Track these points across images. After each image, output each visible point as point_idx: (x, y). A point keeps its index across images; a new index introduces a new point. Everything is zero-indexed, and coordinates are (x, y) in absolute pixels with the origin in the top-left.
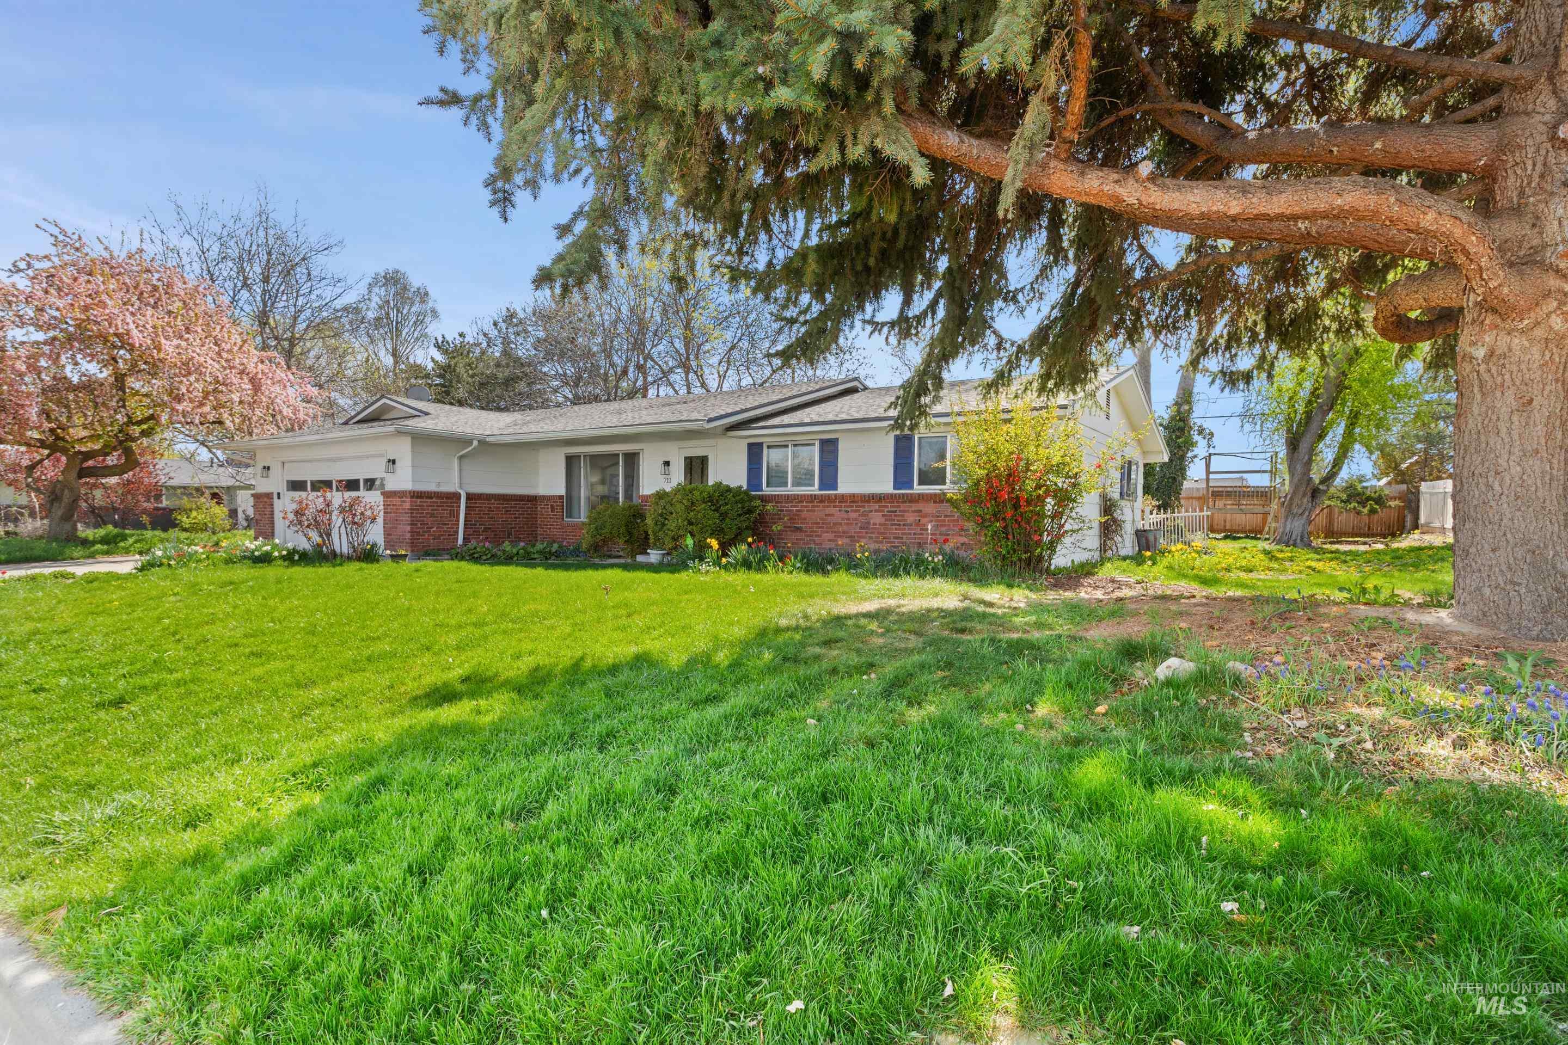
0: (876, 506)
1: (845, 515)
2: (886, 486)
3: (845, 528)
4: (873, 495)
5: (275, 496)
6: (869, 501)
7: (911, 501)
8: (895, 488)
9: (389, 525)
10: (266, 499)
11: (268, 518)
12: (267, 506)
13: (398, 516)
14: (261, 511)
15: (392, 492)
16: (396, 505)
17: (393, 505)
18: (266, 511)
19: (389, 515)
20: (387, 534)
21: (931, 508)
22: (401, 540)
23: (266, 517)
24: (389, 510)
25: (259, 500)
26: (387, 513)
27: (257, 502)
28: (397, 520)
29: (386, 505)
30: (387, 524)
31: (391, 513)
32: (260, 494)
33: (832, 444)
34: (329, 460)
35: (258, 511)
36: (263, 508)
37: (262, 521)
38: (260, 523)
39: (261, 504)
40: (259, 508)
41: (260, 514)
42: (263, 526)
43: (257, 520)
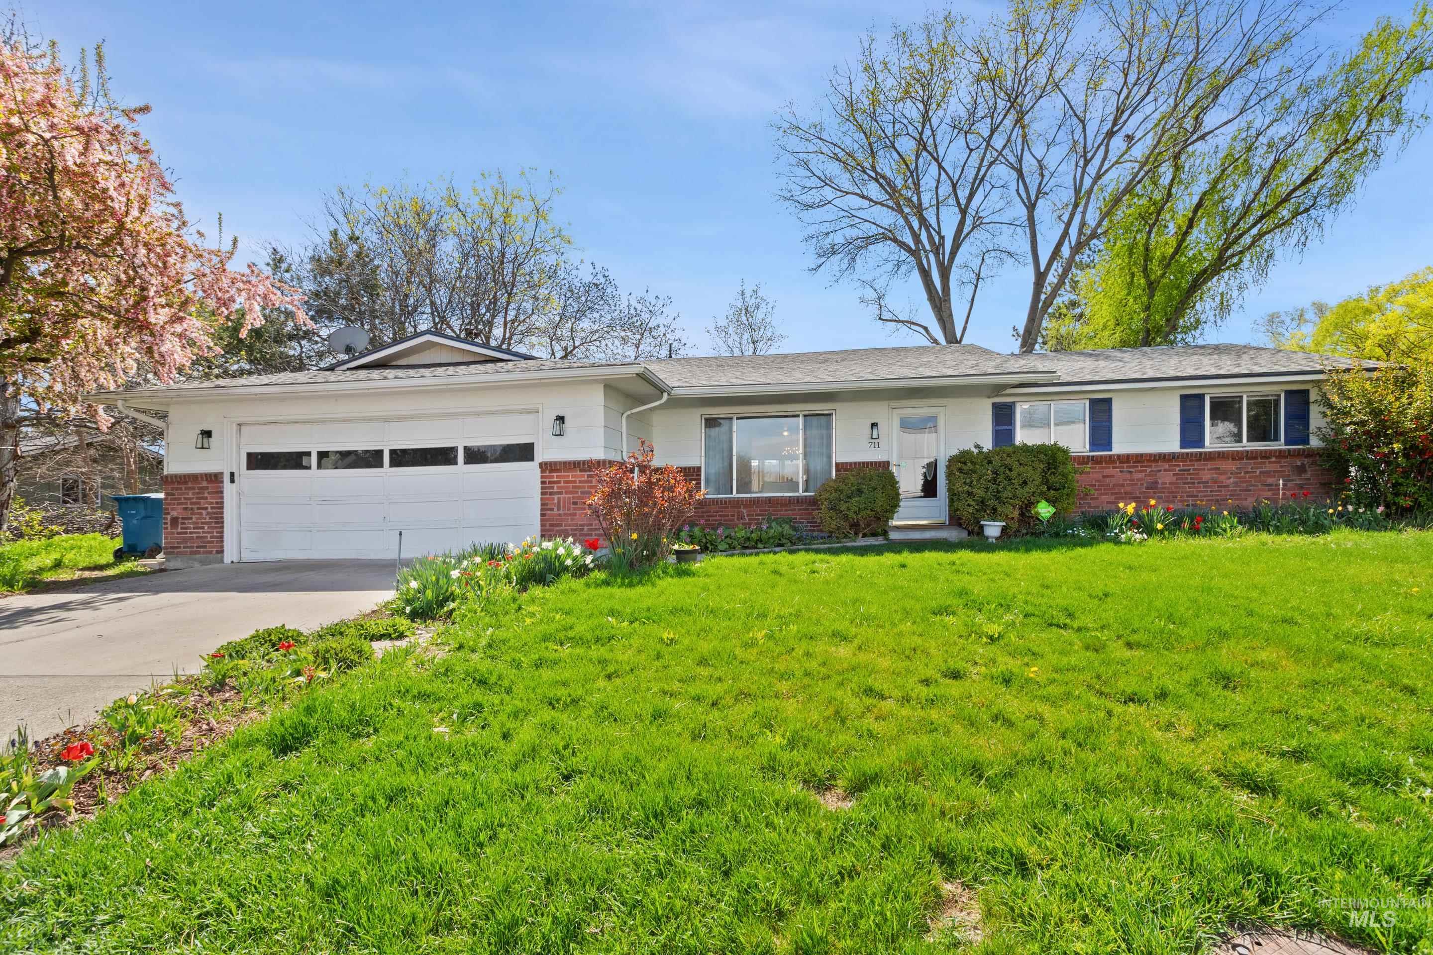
0: (1166, 466)
1: (1128, 476)
2: (1172, 444)
3: (1128, 489)
4: (1160, 454)
5: (227, 478)
6: (1156, 461)
7: (1206, 459)
8: (1182, 447)
9: (556, 511)
10: (205, 484)
11: (208, 513)
12: (206, 495)
13: (579, 498)
14: (192, 503)
15: (565, 463)
16: (575, 482)
17: (566, 482)
18: (203, 503)
19: (556, 497)
20: (551, 525)
21: (1230, 466)
22: (585, 532)
23: (204, 512)
24: (555, 490)
25: (183, 487)
26: (551, 494)
27: (177, 489)
28: (575, 503)
29: (550, 482)
30: (552, 510)
31: (561, 493)
32: (185, 476)
33: (1104, 404)
34: (370, 420)
35: (183, 504)
36: (197, 498)
37: (194, 520)
38: (184, 524)
39: (191, 492)
40: (185, 499)
41: (187, 509)
42: (194, 528)
43: (177, 519)
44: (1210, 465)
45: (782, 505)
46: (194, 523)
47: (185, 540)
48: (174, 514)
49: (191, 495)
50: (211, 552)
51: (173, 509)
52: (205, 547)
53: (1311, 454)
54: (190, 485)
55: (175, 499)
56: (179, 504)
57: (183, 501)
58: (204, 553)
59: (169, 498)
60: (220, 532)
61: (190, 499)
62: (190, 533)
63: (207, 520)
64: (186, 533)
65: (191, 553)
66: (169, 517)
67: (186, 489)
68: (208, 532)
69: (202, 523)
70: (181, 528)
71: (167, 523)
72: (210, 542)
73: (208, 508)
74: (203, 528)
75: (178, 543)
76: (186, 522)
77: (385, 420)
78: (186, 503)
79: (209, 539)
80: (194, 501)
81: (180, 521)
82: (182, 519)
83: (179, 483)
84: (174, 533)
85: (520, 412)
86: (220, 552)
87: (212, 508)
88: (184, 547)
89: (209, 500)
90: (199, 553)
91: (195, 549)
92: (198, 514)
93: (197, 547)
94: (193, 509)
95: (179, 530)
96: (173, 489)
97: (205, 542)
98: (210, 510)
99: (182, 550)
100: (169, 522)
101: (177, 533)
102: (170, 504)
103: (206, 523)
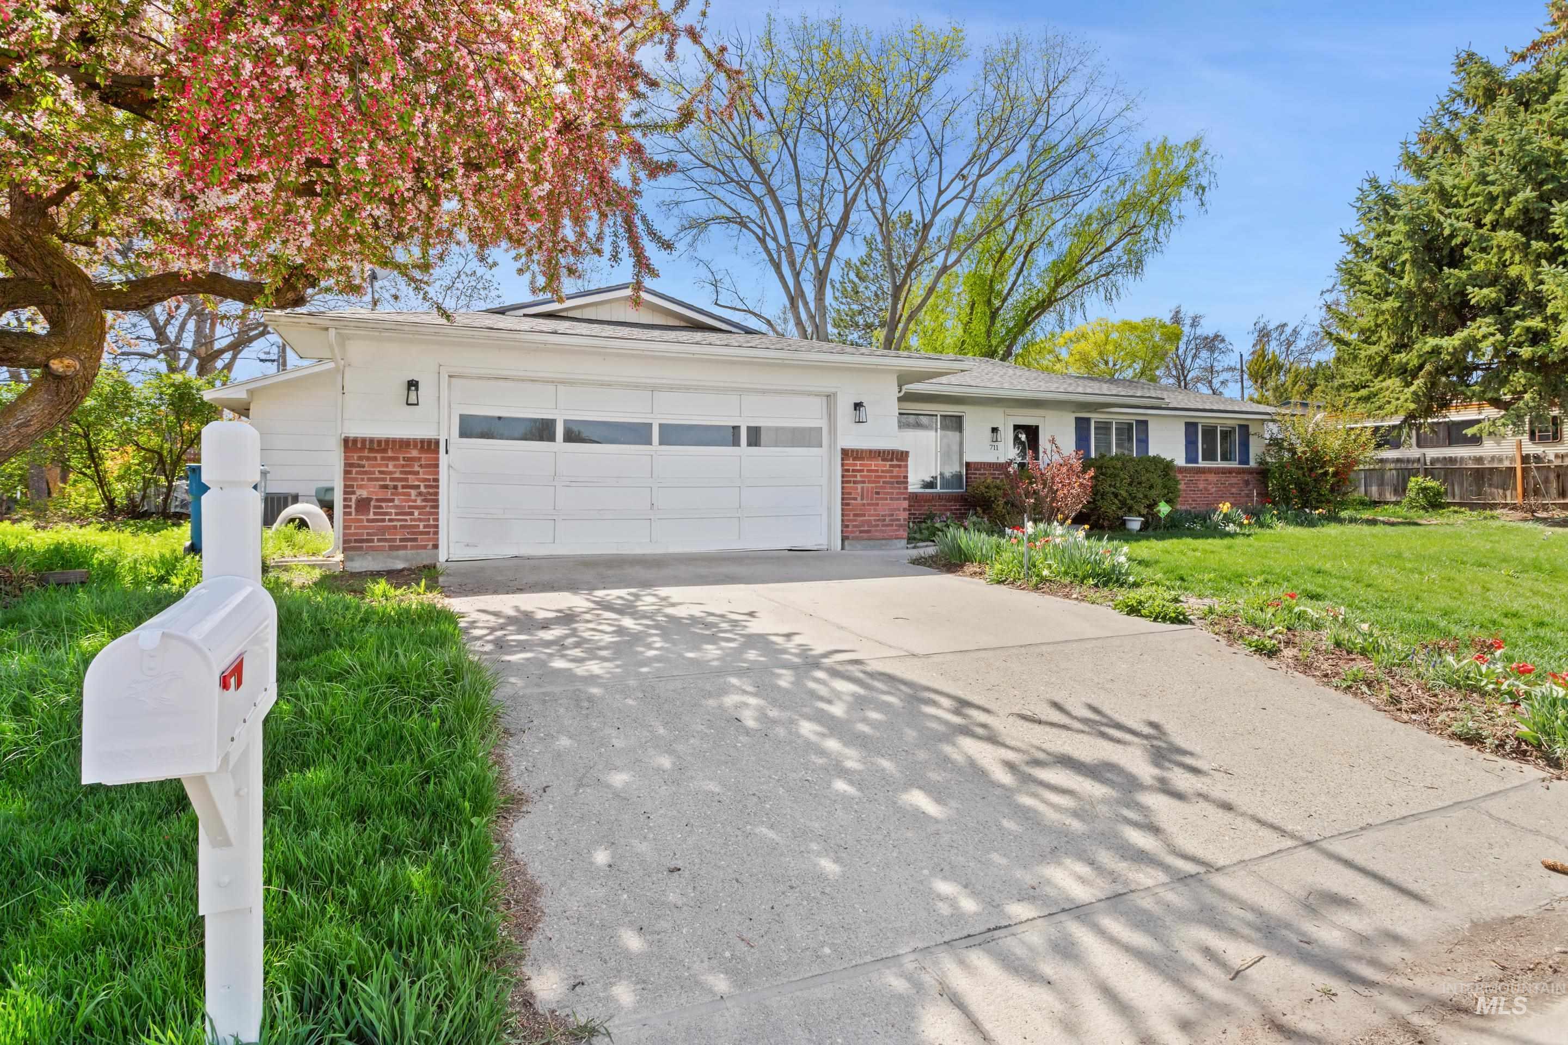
2: (1184, 460)
5: (442, 448)
7: (1201, 473)
8: (1188, 463)
9: (859, 501)
10: (415, 453)
11: (420, 494)
12: (416, 468)
13: (882, 487)
14: (392, 479)
15: (871, 451)
16: (877, 471)
17: (868, 471)
18: (412, 480)
19: (859, 486)
20: (855, 515)
21: (1212, 477)
22: (887, 522)
23: (413, 492)
24: (859, 479)
25: (379, 456)
26: (855, 482)
27: (368, 459)
28: (878, 493)
29: (854, 471)
30: (855, 499)
31: (864, 482)
32: (387, 441)
33: (1143, 424)
34: (636, 387)
35: (377, 479)
36: (402, 472)
37: (397, 502)
38: (381, 507)
39: (391, 464)
40: (380, 472)
41: (386, 487)
42: (397, 514)
43: (368, 500)
44: (1203, 477)
45: (926, 501)
46: (396, 507)
47: (383, 530)
48: (364, 493)
49: (391, 468)
50: (425, 547)
51: (361, 487)
52: (415, 540)
53: (1250, 472)
54: (390, 454)
55: (365, 473)
56: (370, 480)
57: (377, 475)
58: (413, 548)
59: (354, 470)
60: (437, 520)
61: (391, 473)
62: (390, 520)
63: (419, 503)
64: (384, 520)
65: (392, 548)
66: (354, 497)
67: (383, 459)
68: (420, 520)
69: (410, 507)
70: (375, 514)
71: (350, 507)
72: (422, 533)
73: (418, 487)
74: (412, 514)
75: (368, 534)
76: (383, 504)
77: (654, 389)
78: (384, 479)
79: (421, 528)
80: (397, 475)
81: (373, 503)
82: (378, 500)
83: (371, 450)
84: (361, 521)
85: (809, 394)
86: (436, 547)
87: (426, 487)
88: (379, 540)
89: (421, 476)
90: (405, 547)
91: (398, 543)
92: (404, 494)
93: (401, 540)
94: (395, 487)
95: (371, 516)
96: (360, 458)
97: (414, 533)
98: (423, 489)
99: (376, 544)
100: (353, 504)
101: (368, 521)
102: (355, 479)
103: (416, 507)
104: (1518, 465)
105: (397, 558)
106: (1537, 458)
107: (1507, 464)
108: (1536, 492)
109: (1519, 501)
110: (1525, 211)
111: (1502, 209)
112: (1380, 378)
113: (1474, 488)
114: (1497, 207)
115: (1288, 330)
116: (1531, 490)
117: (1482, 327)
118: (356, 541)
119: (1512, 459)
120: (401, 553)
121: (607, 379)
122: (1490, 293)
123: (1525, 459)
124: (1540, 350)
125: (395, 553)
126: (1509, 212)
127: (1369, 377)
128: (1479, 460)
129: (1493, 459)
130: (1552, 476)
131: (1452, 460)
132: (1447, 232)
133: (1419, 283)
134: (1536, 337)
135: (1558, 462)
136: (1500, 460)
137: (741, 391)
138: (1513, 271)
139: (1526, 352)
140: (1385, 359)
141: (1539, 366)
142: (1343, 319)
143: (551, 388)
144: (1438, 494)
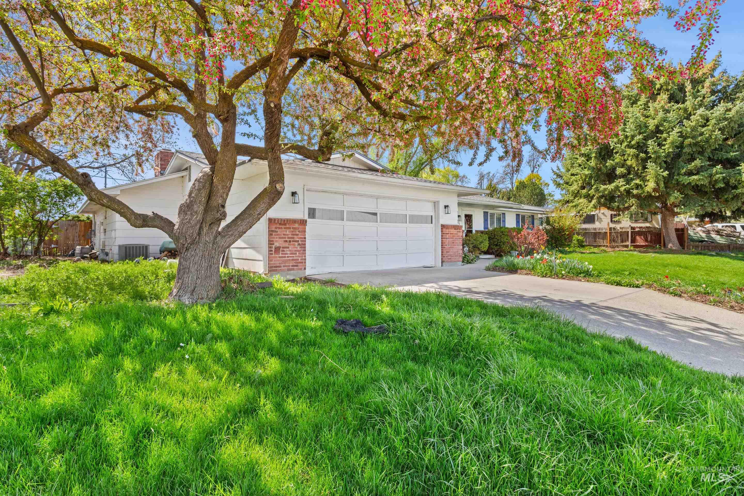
9: (448, 246)
10: (297, 226)
11: (299, 244)
12: (297, 233)
13: (455, 241)
14: (288, 238)
15: (451, 226)
16: (453, 234)
17: (450, 234)
18: (296, 238)
19: (448, 240)
20: (446, 252)
22: (456, 255)
23: (296, 243)
25: (283, 226)
26: (446, 238)
27: (279, 228)
28: (453, 243)
29: (446, 234)
30: (446, 245)
31: (449, 238)
32: (287, 220)
33: (504, 214)
34: (371, 196)
35: (283, 238)
36: (292, 235)
37: (290, 249)
38: (284, 251)
39: (288, 230)
40: (284, 235)
41: (286, 241)
42: (290, 254)
43: (279, 248)
46: (290, 251)
47: (285, 262)
48: (278, 244)
49: (288, 233)
50: (301, 269)
51: (276, 241)
52: (297, 266)
54: (288, 226)
55: (278, 235)
56: (280, 238)
57: (282, 236)
58: (296, 269)
59: (274, 233)
60: (305, 256)
61: (288, 235)
62: (288, 257)
63: (299, 249)
64: (285, 257)
65: (289, 270)
66: (274, 246)
67: (285, 228)
68: (299, 257)
69: (295, 251)
70: (282, 254)
71: (272, 251)
72: (300, 263)
73: (298, 241)
74: (296, 254)
75: (279, 263)
76: (285, 249)
77: (377, 198)
78: (285, 238)
79: (300, 261)
80: (290, 236)
81: (281, 249)
82: (283, 248)
83: (280, 224)
84: (276, 257)
85: (426, 201)
86: (305, 269)
87: (301, 241)
88: (284, 266)
89: (299, 236)
90: (293, 269)
91: (291, 267)
92: (293, 245)
93: (292, 266)
94: (290, 241)
95: (281, 255)
96: (276, 228)
97: (297, 263)
98: (300, 242)
99: (282, 268)
100: (273, 249)
101: (280, 257)
102: (274, 238)
103: (298, 251)
104: (608, 231)
105: (290, 274)
106: (614, 229)
107: (604, 231)
108: (614, 241)
109: (608, 244)
110: (638, 143)
111: (630, 142)
112: (577, 199)
113: (593, 240)
114: (628, 140)
115: (491, 175)
116: (613, 240)
117: (620, 182)
118: (275, 267)
119: (606, 229)
120: (292, 272)
121: (363, 193)
122: (623, 170)
123: (610, 229)
124: (640, 191)
125: (289, 272)
126: (633, 143)
127: (572, 198)
128: (595, 229)
129: (599, 229)
130: (619, 235)
131: (585, 229)
132: (612, 148)
133: (596, 164)
134: (638, 186)
135: (621, 230)
136: (602, 229)
137: (406, 199)
138: (629, 163)
139: (635, 192)
140: (579, 191)
141: (638, 197)
142: (560, 176)
143: (341, 196)
144: (583, 242)
